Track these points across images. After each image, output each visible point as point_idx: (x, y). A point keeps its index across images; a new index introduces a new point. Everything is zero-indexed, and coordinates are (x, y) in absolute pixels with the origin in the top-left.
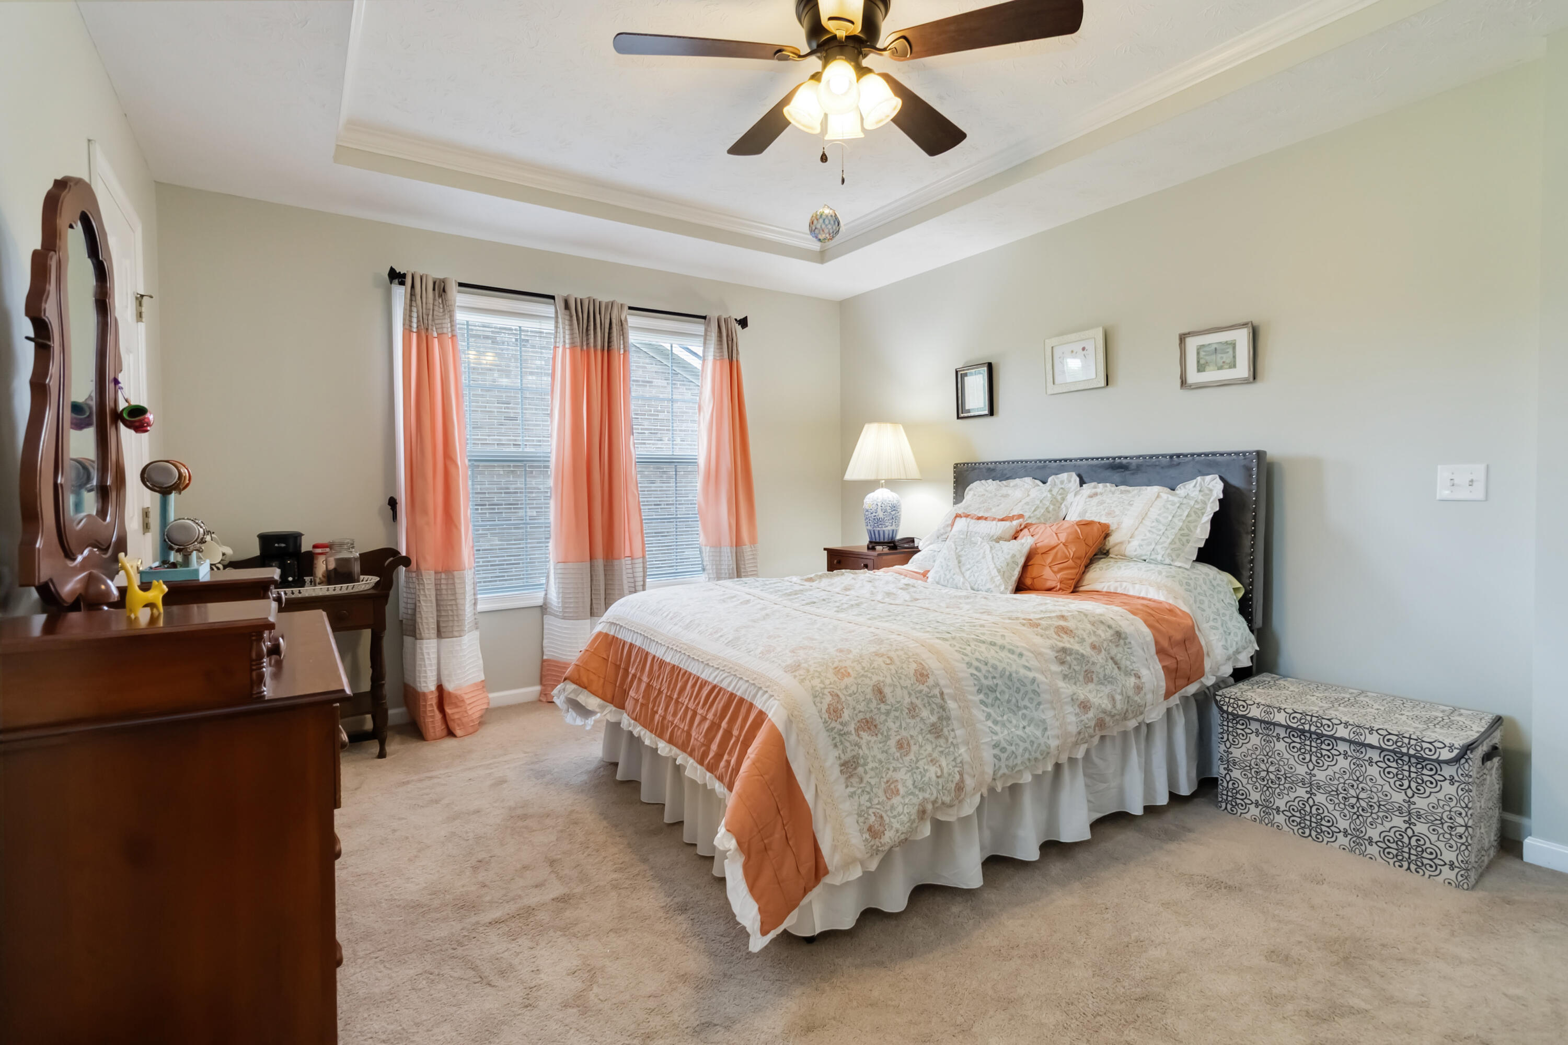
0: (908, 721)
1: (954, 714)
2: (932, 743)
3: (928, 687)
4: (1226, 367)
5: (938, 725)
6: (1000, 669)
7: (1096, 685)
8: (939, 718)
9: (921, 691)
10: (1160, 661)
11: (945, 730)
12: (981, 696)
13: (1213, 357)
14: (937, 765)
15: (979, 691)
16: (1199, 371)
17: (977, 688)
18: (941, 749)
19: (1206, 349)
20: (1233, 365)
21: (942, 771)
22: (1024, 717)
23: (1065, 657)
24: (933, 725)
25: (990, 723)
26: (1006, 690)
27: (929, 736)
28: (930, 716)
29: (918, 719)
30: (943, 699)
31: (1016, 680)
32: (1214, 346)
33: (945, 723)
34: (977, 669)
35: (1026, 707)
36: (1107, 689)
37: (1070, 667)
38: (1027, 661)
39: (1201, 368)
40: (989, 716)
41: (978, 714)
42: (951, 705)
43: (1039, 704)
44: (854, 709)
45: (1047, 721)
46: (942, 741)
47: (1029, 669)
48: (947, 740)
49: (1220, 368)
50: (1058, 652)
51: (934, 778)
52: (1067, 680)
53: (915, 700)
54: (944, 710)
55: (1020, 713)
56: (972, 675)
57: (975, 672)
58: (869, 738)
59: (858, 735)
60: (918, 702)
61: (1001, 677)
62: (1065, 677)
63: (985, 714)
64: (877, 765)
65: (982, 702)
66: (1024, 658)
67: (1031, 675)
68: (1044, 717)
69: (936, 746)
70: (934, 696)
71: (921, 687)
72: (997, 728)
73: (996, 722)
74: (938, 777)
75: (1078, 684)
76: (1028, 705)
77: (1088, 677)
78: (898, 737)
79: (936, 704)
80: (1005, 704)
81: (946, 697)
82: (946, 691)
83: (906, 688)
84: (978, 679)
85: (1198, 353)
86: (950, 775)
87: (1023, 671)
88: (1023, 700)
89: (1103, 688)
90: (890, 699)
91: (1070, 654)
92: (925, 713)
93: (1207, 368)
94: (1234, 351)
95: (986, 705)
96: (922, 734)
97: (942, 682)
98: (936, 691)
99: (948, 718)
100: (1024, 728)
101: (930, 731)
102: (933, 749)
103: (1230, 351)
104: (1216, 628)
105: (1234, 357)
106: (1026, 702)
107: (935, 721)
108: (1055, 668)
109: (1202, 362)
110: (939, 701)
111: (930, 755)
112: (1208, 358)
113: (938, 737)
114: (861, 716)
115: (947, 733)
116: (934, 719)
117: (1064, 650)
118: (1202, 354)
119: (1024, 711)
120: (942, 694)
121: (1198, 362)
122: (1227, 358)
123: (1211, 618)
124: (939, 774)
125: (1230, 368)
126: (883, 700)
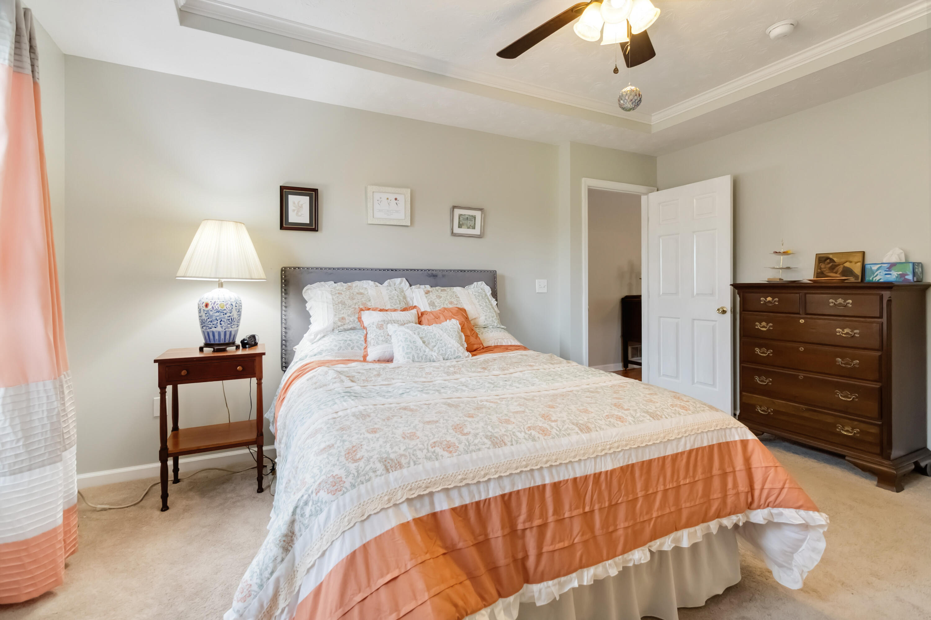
4: (471, 228)
13: (466, 222)
16: (459, 227)
19: (463, 217)
20: (474, 228)
32: (467, 216)
39: (460, 226)
49: (468, 228)
85: (459, 218)
93: (463, 227)
94: (475, 221)
103: (473, 220)
105: (475, 224)
109: (461, 223)
112: (464, 221)
118: (461, 219)
121: (459, 222)
122: (472, 223)
125: (473, 229)
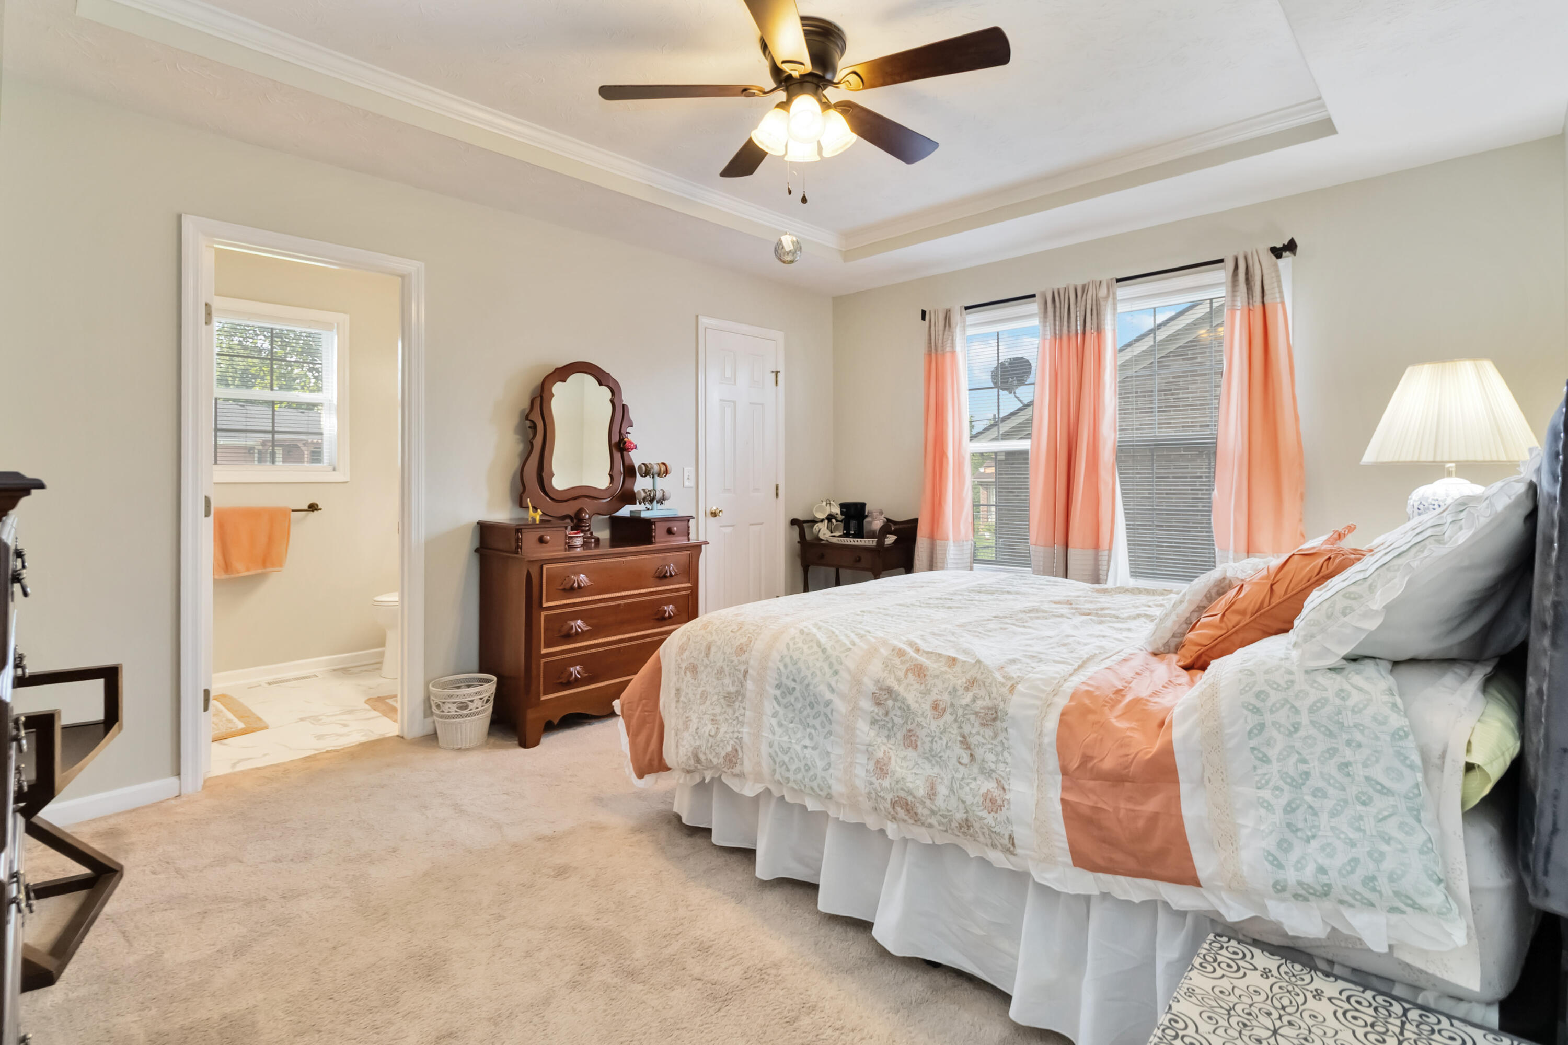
0: (714, 680)
1: (748, 694)
2: (723, 708)
3: (739, 661)
5: (733, 696)
6: (802, 675)
7: (919, 756)
8: (737, 692)
9: (732, 662)
10: (1064, 789)
11: (737, 703)
12: (778, 693)
14: (716, 726)
15: (778, 686)
17: (777, 683)
18: (727, 717)
21: (716, 733)
22: (811, 737)
23: (886, 700)
24: (729, 693)
25: (774, 721)
26: (801, 699)
27: (722, 700)
28: (730, 685)
29: (720, 682)
30: (745, 677)
31: (811, 694)
33: (740, 698)
34: (786, 666)
35: (814, 727)
36: (929, 770)
37: (887, 714)
38: (837, 682)
40: (775, 715)
41: (769, 706)
42: (750, 685)
43: (830, 733)
44: (691, 653)
45: (831, 755)
46: (730, 711)
47: (832, 690)
48: (734, 712)
50: (881, 689)
51: (707, 734)
52: (877, 727)
53: (725, 667)
54: (742, 686)
55: (808, 730)
56: (779, 669)
57: (782, 668)
58: (690, 679)
59: (685, 673)
60: (727, 669)
61: (801, 683)
62: (874, 722)
63: (774, 711)
64: (686, 701)
65: (776, 698)
66: (836, 677)
67: (828, 695)
68: (829, 750)
69: (725, 712)
70: (739, 671)
71: (735, 659)
72: (779, 731)
73: (780, 725)
74: (710, 735)
75: (893, 740)
76: (818, 727)
77: (910, 740)
78: (704, 689)
79: (738, 678)
80: (797, 712)
81: (748, 676)
82: (750, 671)
83: (725, 653)
84: (780, 674)
86: (722, 741)
87: (823, 688)
88: (814, 718)
89: (927, 766)
90: (711, 657)
91: (895, 700)
92: (727, 681)
95: (779, 704)
96: (718, 695)
97: (752, 662)
98: (742, 668)
99: (744, 696)
100: (806, 747)
101: (725, 697)
102: (721, 714)
104: (1269, 807)
106: (817, 723)
107: (732, 691)
108: (866, 704)
110: (741, 676)
111: (714, 715)
113: (729, 706)
114: (692, 660)
115: (737, 707)
116: (732, 689)
117: (889, 691)
119: (813, 731)
120: (746, 672)
123: (1271, 784)
124: (713, 733)
126: (707, 655)
